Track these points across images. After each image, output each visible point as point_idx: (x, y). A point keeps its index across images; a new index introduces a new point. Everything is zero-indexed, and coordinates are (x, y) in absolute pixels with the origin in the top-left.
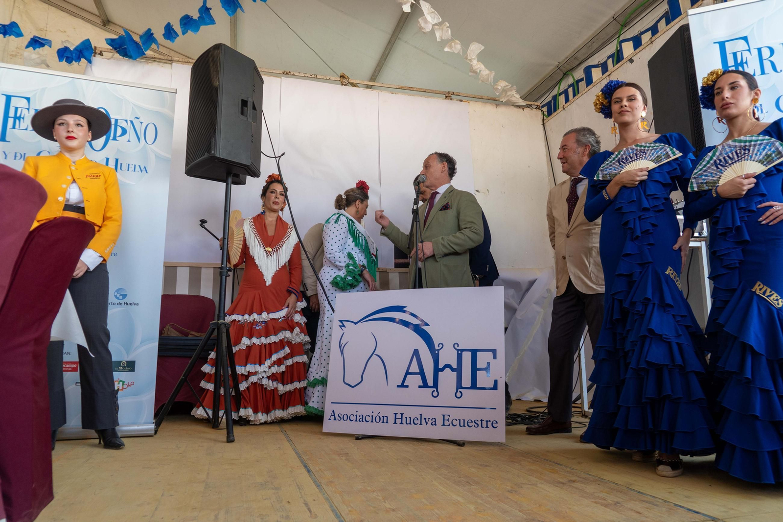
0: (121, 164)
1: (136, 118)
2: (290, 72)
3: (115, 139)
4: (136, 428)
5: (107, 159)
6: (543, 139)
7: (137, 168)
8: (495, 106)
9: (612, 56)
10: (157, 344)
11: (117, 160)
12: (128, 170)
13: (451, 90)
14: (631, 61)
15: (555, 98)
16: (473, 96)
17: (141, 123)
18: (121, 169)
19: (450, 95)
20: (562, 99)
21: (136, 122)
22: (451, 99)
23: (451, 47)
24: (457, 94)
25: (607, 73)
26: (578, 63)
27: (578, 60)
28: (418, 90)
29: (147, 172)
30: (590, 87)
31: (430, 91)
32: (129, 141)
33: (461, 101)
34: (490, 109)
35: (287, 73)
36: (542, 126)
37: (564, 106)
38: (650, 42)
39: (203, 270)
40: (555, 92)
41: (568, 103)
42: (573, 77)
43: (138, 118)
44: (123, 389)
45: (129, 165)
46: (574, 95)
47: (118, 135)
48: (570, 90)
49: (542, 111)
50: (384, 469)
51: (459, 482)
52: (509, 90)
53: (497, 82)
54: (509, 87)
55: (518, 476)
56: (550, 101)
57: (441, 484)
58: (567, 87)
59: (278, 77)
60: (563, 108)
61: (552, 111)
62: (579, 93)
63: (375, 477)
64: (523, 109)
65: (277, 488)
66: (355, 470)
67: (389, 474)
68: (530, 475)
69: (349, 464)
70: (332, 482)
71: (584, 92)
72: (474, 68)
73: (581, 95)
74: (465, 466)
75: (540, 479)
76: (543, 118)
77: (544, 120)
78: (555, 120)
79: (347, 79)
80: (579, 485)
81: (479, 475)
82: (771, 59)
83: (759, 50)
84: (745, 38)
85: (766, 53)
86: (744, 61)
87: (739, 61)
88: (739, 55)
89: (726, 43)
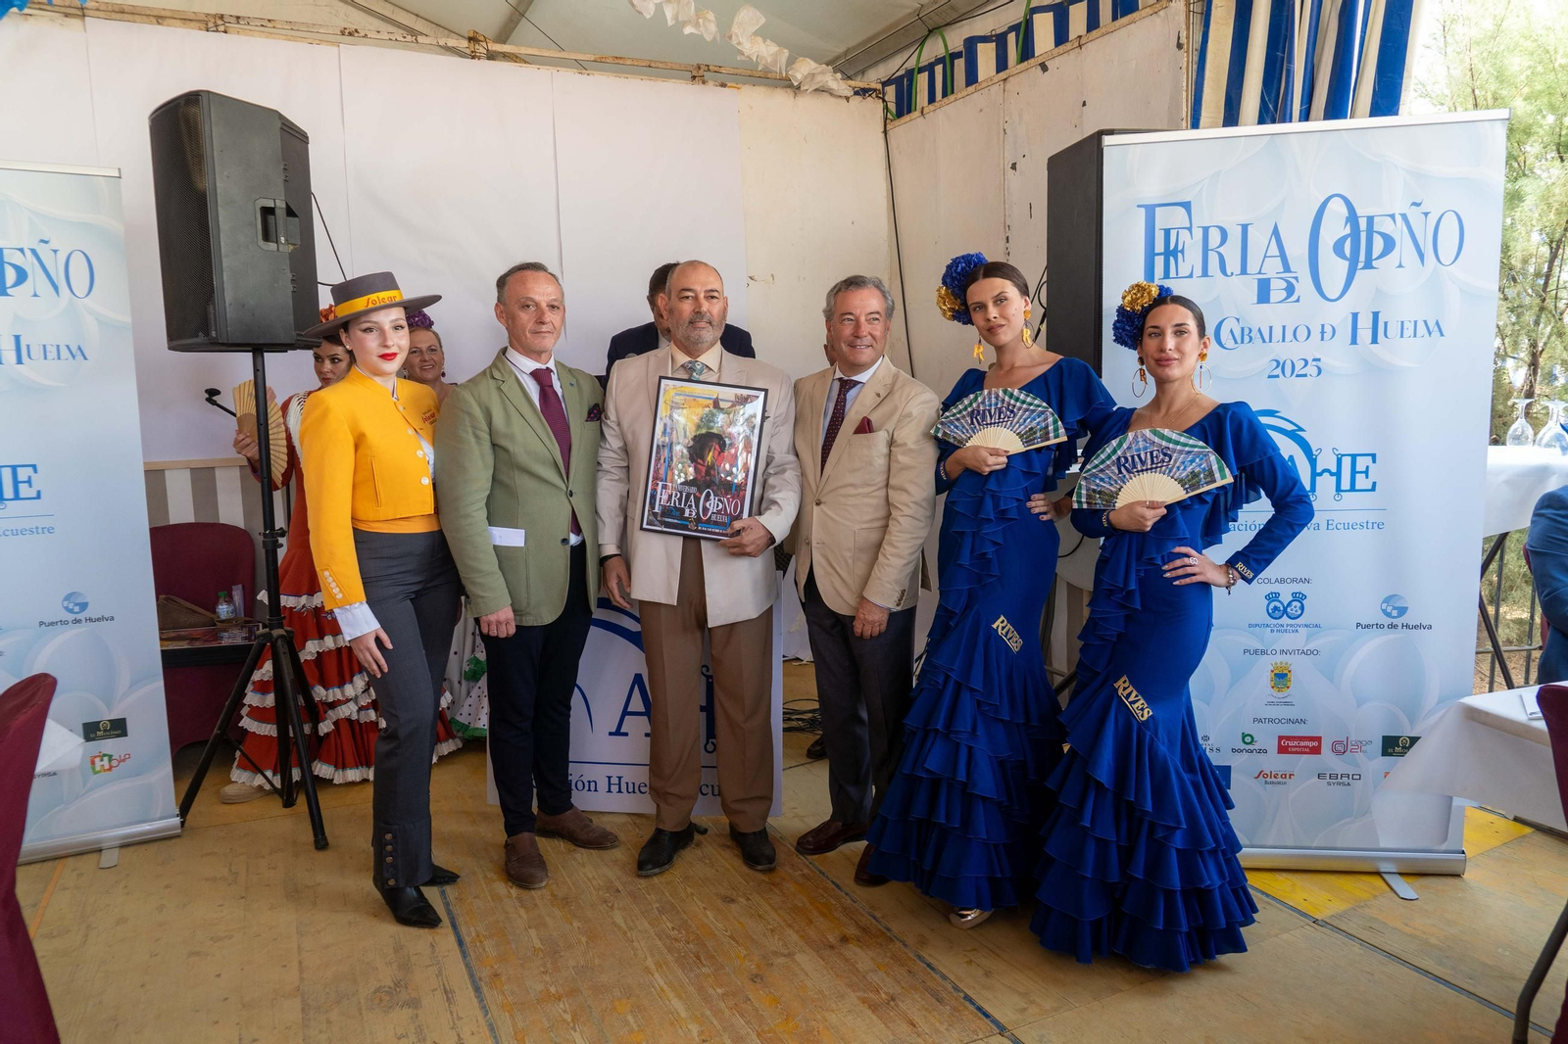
0: (28, 346)
1: (42, 241)
2: (356, 31)
4: (146, 827)
6: (883, 164)
7: (65, 353)
8: (792, 95)
9: (1015, 28)
10: (161, 683)
11: (17, 339)
12: (45, 358)
13: (703, 61)
14: (1044, 67)
15: (910, 74)
16: (749, 73)
18: (30, 358)
19: (701, 72)
20: (922, 80)
21: (41, 250)
22: (704, 82)
23: (697, 25)
24: (716, 69)
25: (1003, 75)
26: (955, 16)
27: (956, 11)
28: (636, 64)
29: (85, 358)
30: (971, 89)
31: (661, 66)
32: (35, 295)
33: (723, 85)
34: (781, 98)
35: (350, 34)
36: (883, 135)
37: (923, 108)
38: (1076, 44)
39: (218, 473)
40: (912, 64)
41: (931, 107)
42: (946, 46)
43: (46, 242)
44: (110, 769)
45: (44, 346)
46: (945, 95)
48: (939, 69)
49: (884, 101)
50: (576, 924)
51: (684, 957)
52: (818, 74)
53: (794, 63)
54: (819, 70)
55: (772, 931)
56: (902, 77)
57: (658, 965)
58: (933, 60)
59: (332, 43)
60: (922, 112)
61: (904, 106)
62: (953, 92)
63: (562, 953)
64: (847, 99)
65: (414, 1003)
66: (533, 932)
67: (584, 939)
68: (790, 926)
69: (522, 912)
70: (496, 975)
71: (960, 95)
72: (746, 54)
73: (956, 100)
74: (700, 903)
75: (802, 937)
76: (886, 119)
77: (888, 126)
78: (906, 130)
79: (484, 44)
80: (853, 951)
81: (716, 932)
82: (1221, 250)
83: (1206, 230)
84: (1187, 206)
85: (1215, 237)
86: (1180, 248)
87: (1172, 247)
88: (1173, 234)
89: (1157, 209)
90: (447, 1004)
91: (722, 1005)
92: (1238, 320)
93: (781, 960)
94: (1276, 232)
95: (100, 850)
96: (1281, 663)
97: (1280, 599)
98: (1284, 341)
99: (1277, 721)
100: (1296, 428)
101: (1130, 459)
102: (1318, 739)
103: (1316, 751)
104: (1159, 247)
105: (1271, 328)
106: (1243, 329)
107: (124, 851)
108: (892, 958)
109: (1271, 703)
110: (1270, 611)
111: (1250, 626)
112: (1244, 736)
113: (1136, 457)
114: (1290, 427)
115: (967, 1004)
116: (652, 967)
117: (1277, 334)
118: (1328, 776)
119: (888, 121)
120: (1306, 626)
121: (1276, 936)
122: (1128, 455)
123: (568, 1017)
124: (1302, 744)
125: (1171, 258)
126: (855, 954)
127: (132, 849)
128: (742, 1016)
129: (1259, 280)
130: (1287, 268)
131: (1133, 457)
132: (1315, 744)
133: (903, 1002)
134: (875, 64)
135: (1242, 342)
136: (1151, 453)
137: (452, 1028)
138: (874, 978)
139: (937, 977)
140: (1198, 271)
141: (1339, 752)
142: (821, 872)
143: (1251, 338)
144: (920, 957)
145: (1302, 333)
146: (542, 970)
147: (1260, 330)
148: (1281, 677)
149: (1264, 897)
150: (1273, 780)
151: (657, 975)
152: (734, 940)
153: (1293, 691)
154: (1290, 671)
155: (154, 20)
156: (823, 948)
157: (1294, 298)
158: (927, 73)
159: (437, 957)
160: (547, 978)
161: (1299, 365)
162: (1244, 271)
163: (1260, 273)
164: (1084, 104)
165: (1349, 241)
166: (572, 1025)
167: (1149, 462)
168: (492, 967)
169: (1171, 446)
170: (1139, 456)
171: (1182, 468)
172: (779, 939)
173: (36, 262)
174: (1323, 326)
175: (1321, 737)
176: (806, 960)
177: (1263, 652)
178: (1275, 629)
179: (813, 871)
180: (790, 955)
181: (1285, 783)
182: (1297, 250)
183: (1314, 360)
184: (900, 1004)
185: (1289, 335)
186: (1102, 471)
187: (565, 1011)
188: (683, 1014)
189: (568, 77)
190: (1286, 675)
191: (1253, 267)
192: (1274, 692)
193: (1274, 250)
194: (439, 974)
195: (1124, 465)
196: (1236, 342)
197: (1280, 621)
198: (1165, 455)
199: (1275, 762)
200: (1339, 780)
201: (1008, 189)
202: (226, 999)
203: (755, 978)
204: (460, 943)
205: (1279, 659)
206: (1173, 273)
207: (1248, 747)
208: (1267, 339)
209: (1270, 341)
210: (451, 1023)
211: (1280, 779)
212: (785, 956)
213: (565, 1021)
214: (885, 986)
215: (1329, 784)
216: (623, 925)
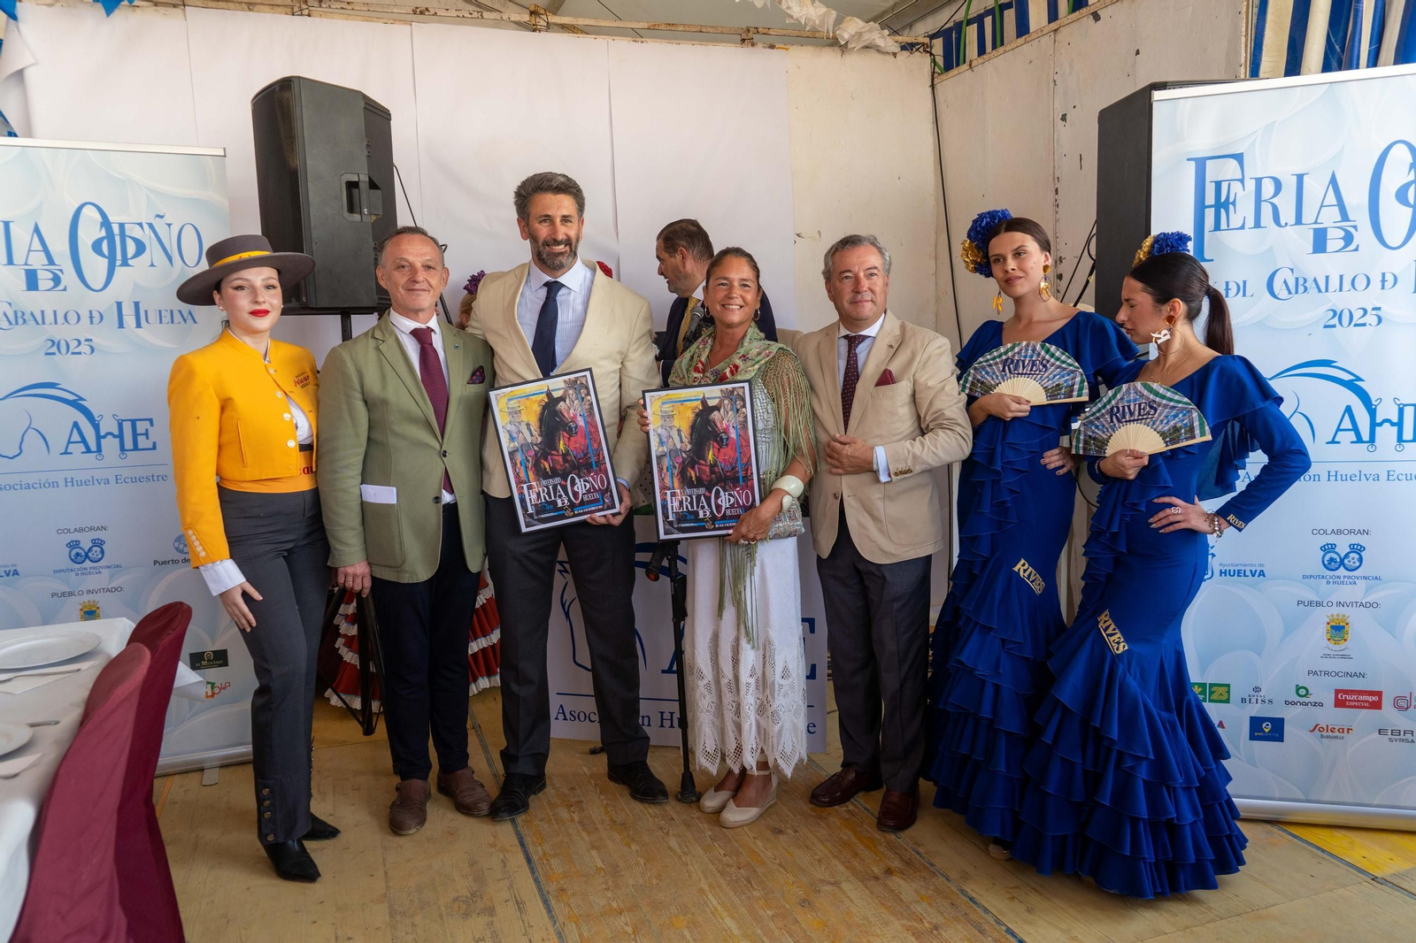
0: (146, 311)
1: (158, 216)
2: (427, 9)
3: (125, 263)
5: (119, 305)
6: (931, 117)
7: (177, 317)
8: (840, 53)
11: (137, 305)
12: (161, 322)
13: (752, 24)
14: (1096, 17)
15: (959, 27)
16: (797, 33)
17: (169, 225)
18: (147, 321)
19: (750, 35)
20: (971, 32)
21: (158, 224)
22: (753, 45)
24: (765, 31)
25: (1054, 25)
28: (688, 29)
29: (195, 322)
30: (1021, 40)
31: (711, 30)
32: (152, 265)
33: (772, 47)
34: (829, 57)
35: (422, 13)
36: (930, 89)
37: (971, 61)
40: (960, 16)
41: (980, 60)
43: (162, 217)
44: (213, 696)
45: (160, 311)
46: (994, 47)
47: (129, 256)
48: (988, 21)
49: (931, 54)
50: (634, 847)
51: (736, 881)
52: (865, 32)
53: (840, 23)
54: (867, 29)
55: (819, 861)
56: (950, 29)
57: (711, 886)
58: (982, 11)
59: (404, 22)
60: (970, 65)
61: (952, 59)
62: (1002, 44)
63: (623, 873)
64: (895, 55)
65: (490, 911)
66: (594, 853)
67: (642, 861)
68: (835, 857)
69: (584, 835)
70: (563, 890)
71: (1009, 47)
72: (795, 17)
73: (1005, 52)
74: (750, 833)
75: (847, 867)
76: (933, 73)
77: (935, 80)
78: (954, 83)
79: (544, 17)
80: (897, 882)
81: (766, 860)
82: (1273, 200)
83: (1259, 181)
84: (1239, 158)
85: (1268, 188)
86: (1231, 200)
87: (1223, 199)
88: (1224, 186)
89: (1207, 161)
90: (519, 914)
91: (772, 925)
92: (1292, 270)
93: (828, 888)
94: (1333, 181)
95: (202, 770)
96: (1338, 615)
97: (1336, 550)
98: (1341, 290)
99: (1333, 674)
100: (1353, 378)
101: (1121, 409)
102: (1379, 694)
103: (1377, 705)
104: (1210, 199)
105: (1327, 277)
106: (1297, 279)
107: (223, 770)
108: (935, 891)
109: (1326, 656)
110: (1326, 563)
111: (1305, 577)
112: (1298, 688)
113: (1126, 408)
114: (1347, 377)
115: (1009, 937)
116: (706, 888)
117: (1334, 283)
118: (1390, 733)
119: (936, 75)
120: (1365, 578)
121: (1331, 891)
122: (1120, 405)
123: (629, 930)
124: (1361, 698)
125: (1223, 211)
126: (899, 886)
127: (232, 769)
128: (791, 936)
129: (1315, 230)
130: (1345, 217)
131: (1123, 407)
132: (1375, 698)
133: (945, 931)
134: (923, 17)
135: (1297, 292)
136: (1140, 405)
137: (524, 935)
138: (919, 909)
139: (979, 910)
140: (1250, 222)
141: (1402, 707)
142: (865, 809)
143: (1306, 289)
144: (962, 891)
145: (1361, 282)
146: (604, 886)
147: (1315, 280)
148: (1338, 630)
149: (1319, 853)
150: (1330, 734)
151: (710, 896)
152: (783, 867)
153: (1350, 646)
154: (1347, 624)
155: (246, 7)
156: (866, 878)
157: (1353, 247)
158: (976, 25)
159: (508, 871)
160: (609, 894)
161: (1357, 314)
162: (1299, 221)
163: (1316, 222)
164: (1138, 53)
165: (1413, 187)
166: (632, 936)
167: (1137, 413)
168: (558, 882)
169: (1158, 399)
170: (1129, 407)
171: (1165, 421)
172: (826, 868)
173: (153, 235)
174: (1384, 274)
175: (1381, 692)
176: (852, 889)
177: (1319, 604)
178: (1331, 580)
179: (858, 808)
180: (836, 884)
181: (1343, 738)
182: (1357, 199)
183: (1374, 309)
184: (943, 934)
185: (1347, 285)
186: (1098, 418)
187: (627, 924)
188: (736, 932)
189: (623, 45)
190: (1343, 627)
191: (1308, 216)
192: (1331, 644)
193: (1331, 198)
194: (511, 887)
195: (1115, 415)
196: (1290, 293)
197: (1337, 573)
198: (1151, 407)
199: (1332, 715)
200: (1402, 737)
201: (1058, 140)
202: (322, 902)
203: (806, 903)
204: (529, 860)
205: (1336, 611)
206: (1223, 225)
207: (1302, 700)
208: (1323, 289)
209: (1327, 291)
210: (524, 931)
211: (1337, 734)
212: (831, 884)
213: (626, 933)
214: (928, 916)
215: (1391, 740)
216: (679, 851)
